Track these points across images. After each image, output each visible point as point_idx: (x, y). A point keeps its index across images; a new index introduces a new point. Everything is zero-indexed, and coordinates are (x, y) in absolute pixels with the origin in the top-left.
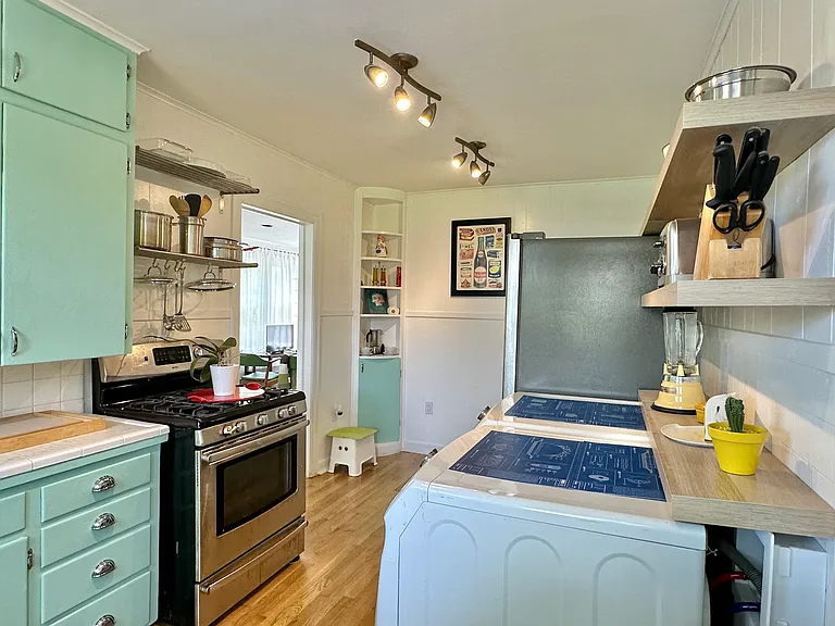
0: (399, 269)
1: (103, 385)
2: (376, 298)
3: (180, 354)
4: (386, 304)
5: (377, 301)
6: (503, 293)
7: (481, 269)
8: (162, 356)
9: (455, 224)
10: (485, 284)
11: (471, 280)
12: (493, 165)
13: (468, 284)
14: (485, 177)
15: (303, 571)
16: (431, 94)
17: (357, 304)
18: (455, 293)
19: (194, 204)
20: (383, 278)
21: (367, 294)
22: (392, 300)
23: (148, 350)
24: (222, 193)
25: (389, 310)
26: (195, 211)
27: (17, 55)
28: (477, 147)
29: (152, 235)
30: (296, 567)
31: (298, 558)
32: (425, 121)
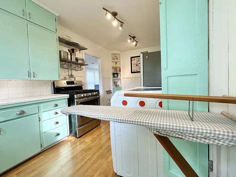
0: (120, 68)
1: (56, 88)
2: (116, 74)
3: (72, 83)
4: (118, 76)
5: (116, 75)
6: (140, 72)
7: (137, 67)
8: (68, 83)
9: (131, 58)
10: (138, 70)
11: (135, 69)
12: (138, 42)
13: (135, 70)
14: (136, 45)
15: (101, 127)
16: (121, 22)
17: (111, 76)
18: (132, 72)
19: (73, 51)
20: (117, 70)
21: (114, 74)
22: (119, 75)
23: (65, 81)
24: (80, 50)
25: (118, 77)
26: (73, 52)
27: (29, 13)
28: (134, 37)
29: (64, 56)
30: (99, 126)
31: (100, 125)
32: (120, 28)
